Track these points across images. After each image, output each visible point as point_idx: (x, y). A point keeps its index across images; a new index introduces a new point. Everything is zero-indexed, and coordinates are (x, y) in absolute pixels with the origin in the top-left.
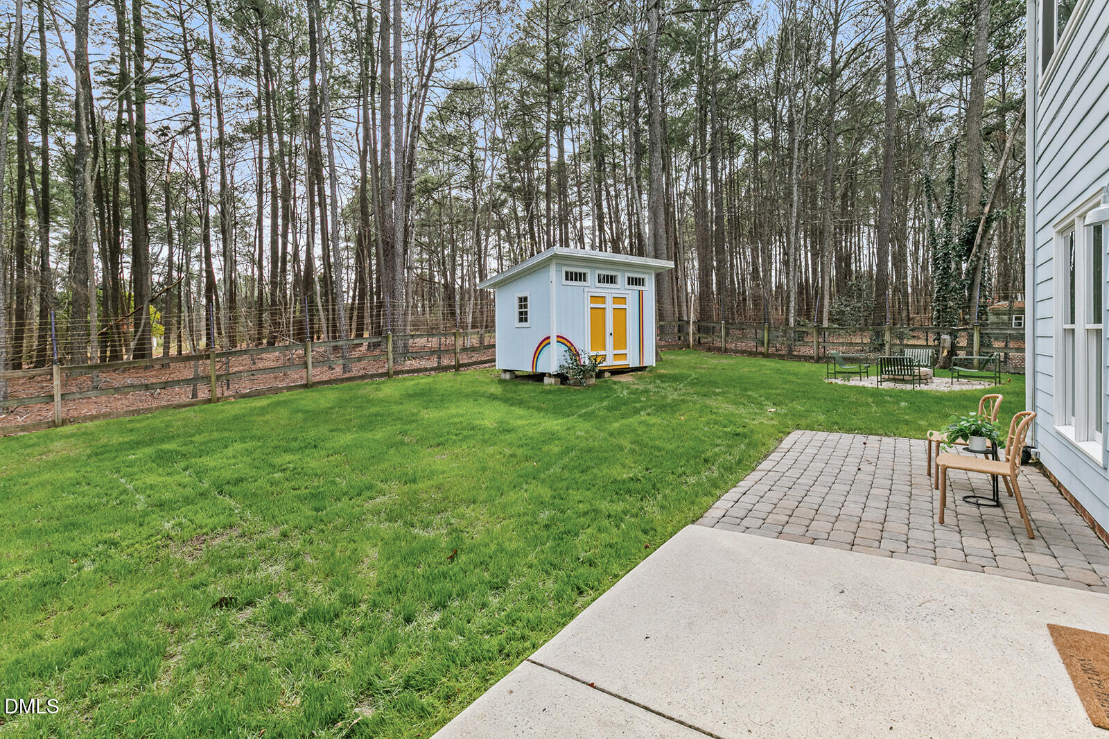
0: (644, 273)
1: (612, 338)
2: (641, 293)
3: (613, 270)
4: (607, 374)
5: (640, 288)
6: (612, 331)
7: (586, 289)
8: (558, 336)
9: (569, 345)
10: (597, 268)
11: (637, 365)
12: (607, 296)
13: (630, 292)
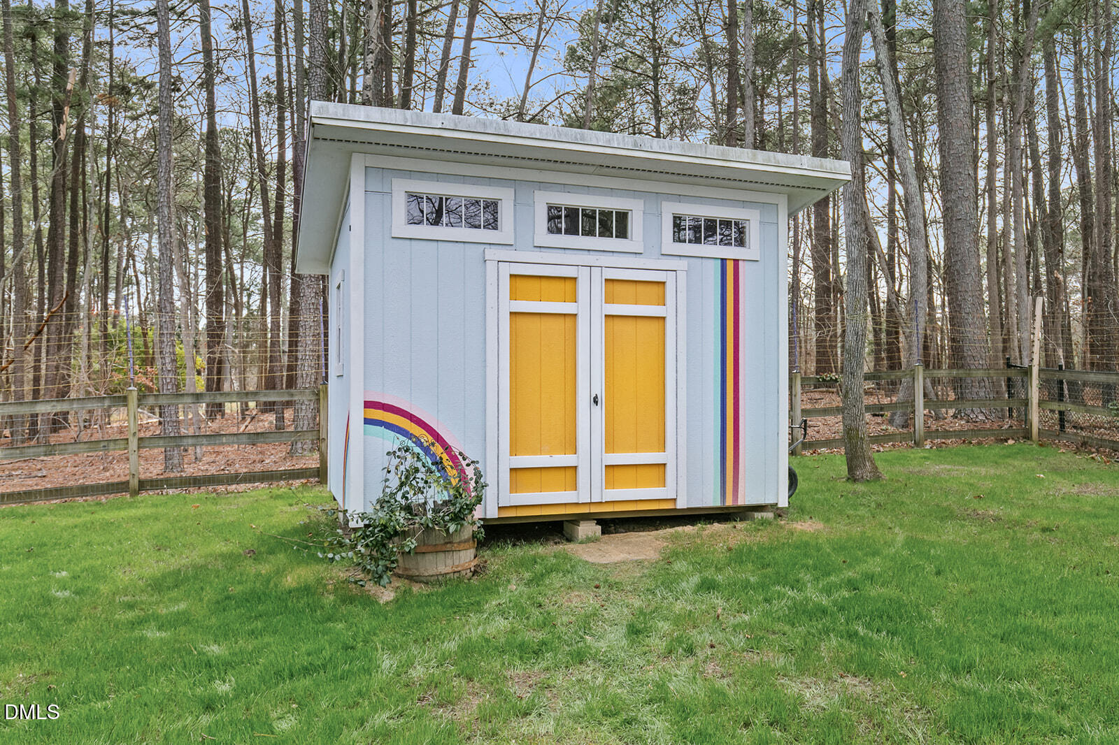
0: (744, 204)
1: (599, 412)
2: (730, 274)
3: (611, 191)
4: (588, 529)
5: (731, 252)
6: (599, 389)
7: (492, 253)
8: (368, 405)
9: (426, 438)
10: (543, 186)
11: (710, 499)
12: (583, 275)
13: (681, 264)
